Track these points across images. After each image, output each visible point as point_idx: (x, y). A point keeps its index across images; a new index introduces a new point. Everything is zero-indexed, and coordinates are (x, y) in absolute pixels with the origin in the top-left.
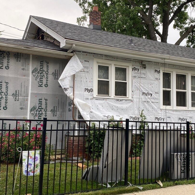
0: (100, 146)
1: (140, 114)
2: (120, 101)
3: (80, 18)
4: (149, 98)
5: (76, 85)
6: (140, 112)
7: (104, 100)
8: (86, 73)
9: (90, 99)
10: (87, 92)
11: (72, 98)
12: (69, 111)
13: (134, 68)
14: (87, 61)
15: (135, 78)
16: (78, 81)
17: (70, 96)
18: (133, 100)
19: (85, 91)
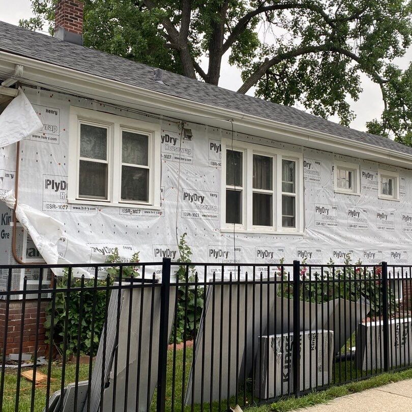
0: (84, 324)
1: (179, 243)
2: (134, 212)
3: (26, 21)
4: (198, 207)
5: (21, 171)
6: (179, 238)
7: (94, 209)
8: (50, 141)
9: (60, 207)
10: (53, 188)
11: (11, 203)
12: (3, 238)
13: (166, 135)
14: (52, 112)
15: (168, 159)
16: (29, 160)
17: (7, 199)
18: (162, 211)
19: (46, 188)
